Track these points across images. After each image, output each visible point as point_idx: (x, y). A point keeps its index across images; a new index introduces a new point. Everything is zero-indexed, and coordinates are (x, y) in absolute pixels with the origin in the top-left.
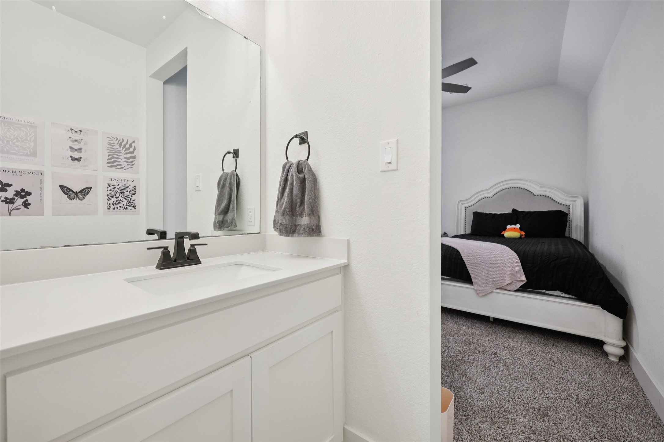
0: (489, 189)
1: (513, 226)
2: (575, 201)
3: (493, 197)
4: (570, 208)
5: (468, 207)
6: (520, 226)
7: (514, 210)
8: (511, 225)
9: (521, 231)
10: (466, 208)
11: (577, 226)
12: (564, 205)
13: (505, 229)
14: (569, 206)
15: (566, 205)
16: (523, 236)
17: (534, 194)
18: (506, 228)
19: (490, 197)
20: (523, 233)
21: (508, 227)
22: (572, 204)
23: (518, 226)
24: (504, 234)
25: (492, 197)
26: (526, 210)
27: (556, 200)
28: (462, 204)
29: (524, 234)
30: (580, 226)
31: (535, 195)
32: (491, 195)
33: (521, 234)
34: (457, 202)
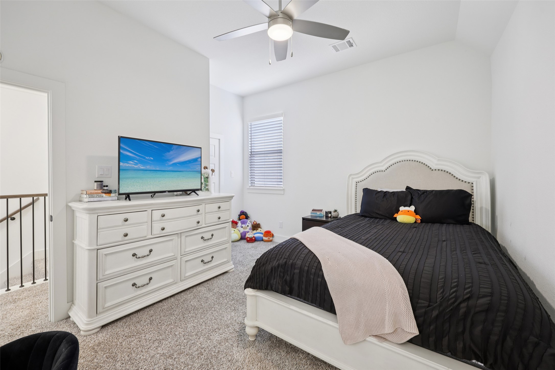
0: (381, 162)
1: (407, 208)
2: (479, 178)
3: (386, 171)
4: (473, 187)
5: (359, 182)
6: (414, 209)
7: (408, 188)
8: (404, 206)
9: (416, 214)
10: (357, 183)
11: (481, 208)
12: (466, 182)
13: (397, 211)
14: (472, 183)
15: (469, 183)
16: (418, 220)
17: (431, 168)
18: (399, 210)
19: (382, 171)
20: (419, 217)
21: (402, 208)
22: (475, 182)
23: (412, 208)
24: (396, 218)
25: (384, 171)
26: (422, 188)
27: (457, 176)
28: (353, 178)
29: (420, 219)
30: (486, 209)
31: (432, 170)
32: (384, 168)
33: (416, 219)
34: (348, 176)
